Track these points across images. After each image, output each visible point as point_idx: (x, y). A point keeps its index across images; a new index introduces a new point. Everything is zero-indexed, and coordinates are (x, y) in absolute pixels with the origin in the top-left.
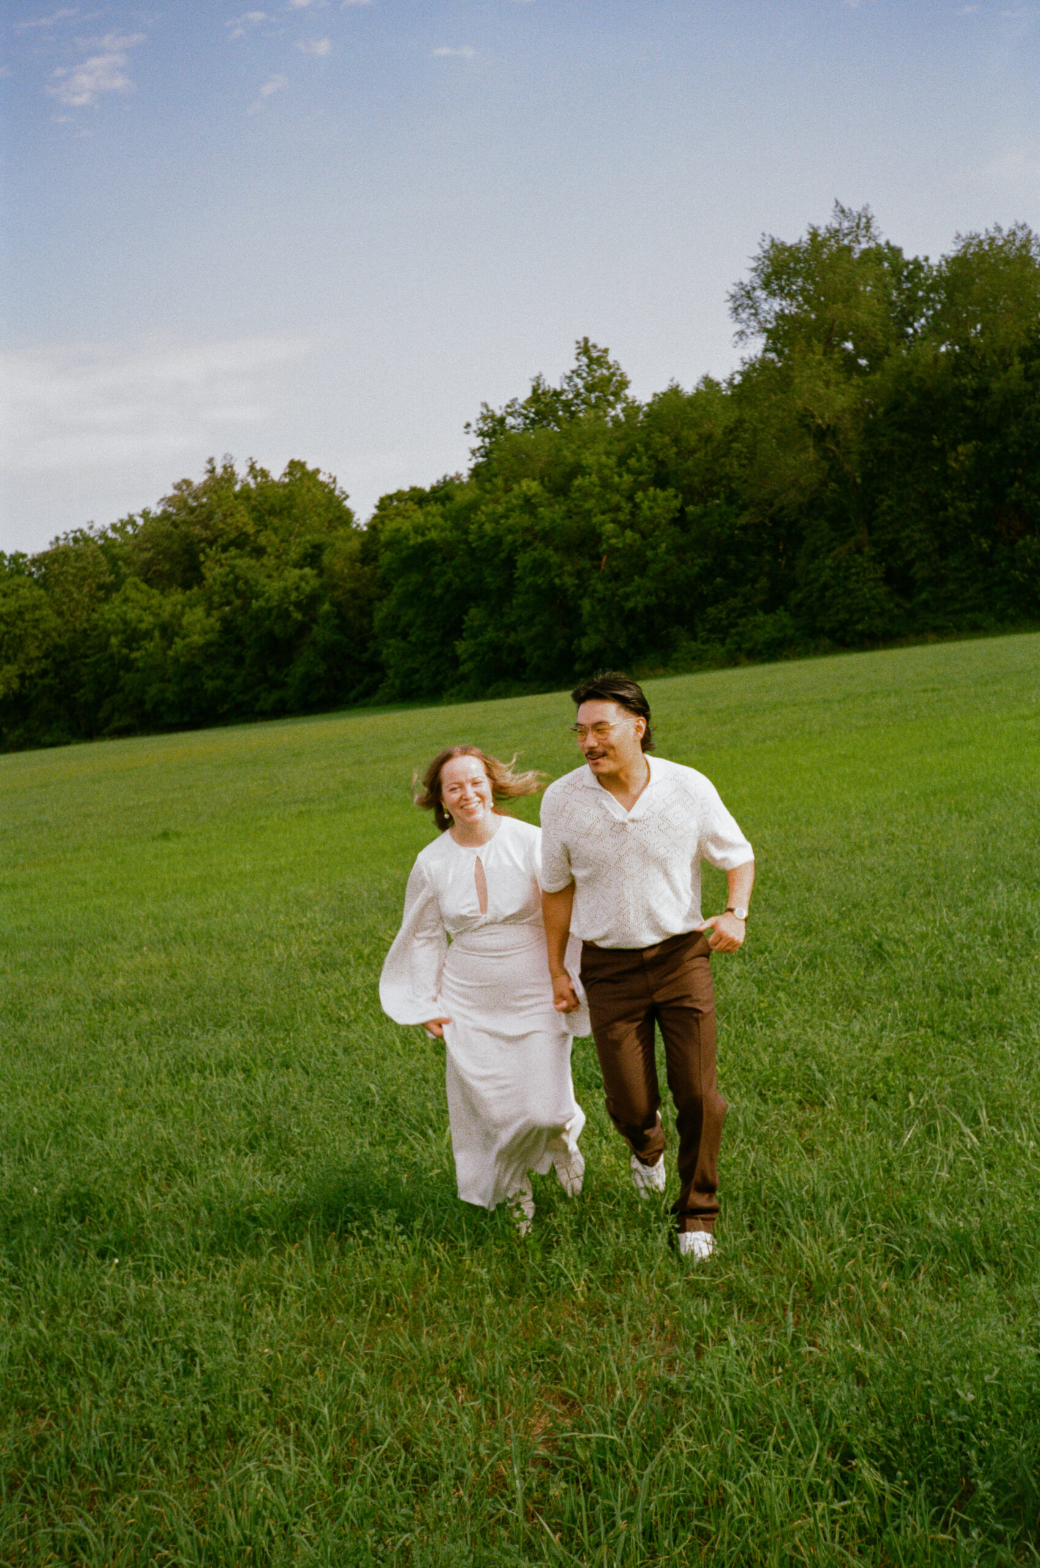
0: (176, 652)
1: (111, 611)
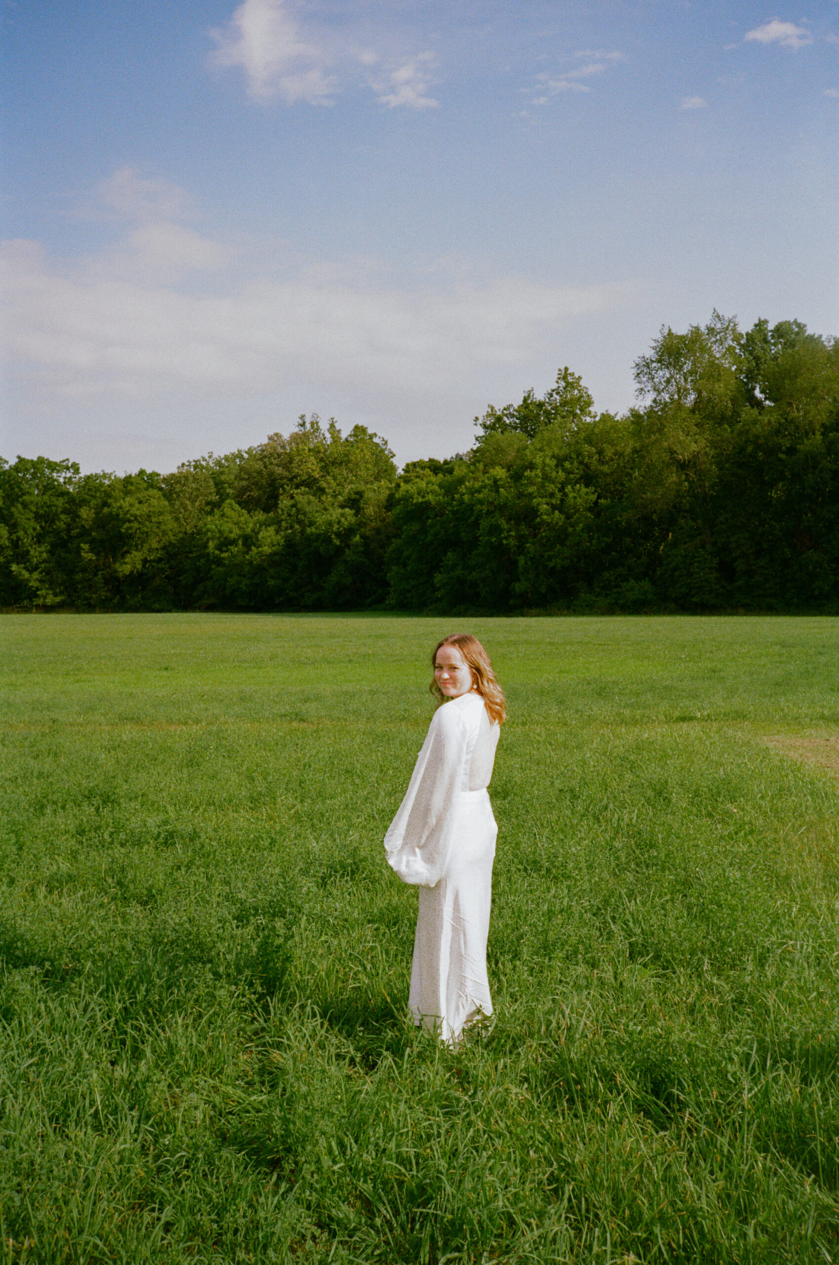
0: (251, 557)
1: (212, 523)
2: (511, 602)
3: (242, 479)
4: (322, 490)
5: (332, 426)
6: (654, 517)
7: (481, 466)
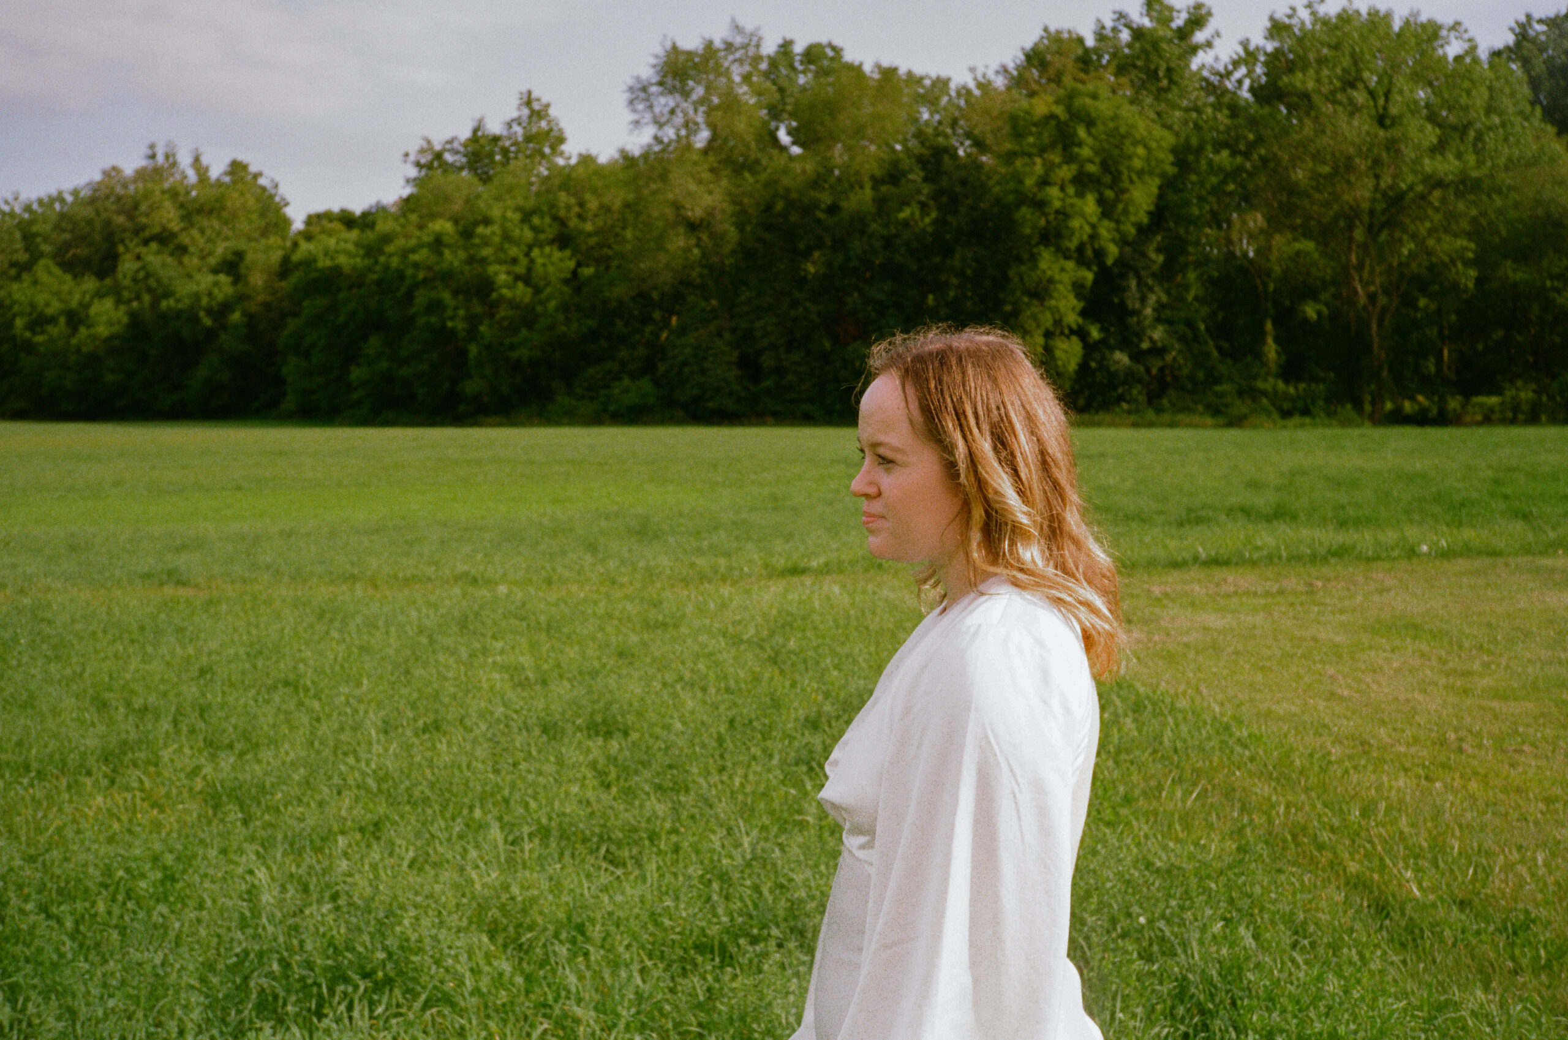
0: (80, 341)
1: (19, 292)
2: (461, 408)
3: (63, 230)
4: (183, 250)
5: (197, 160)
6: (655, 295)
7: (414, 218)
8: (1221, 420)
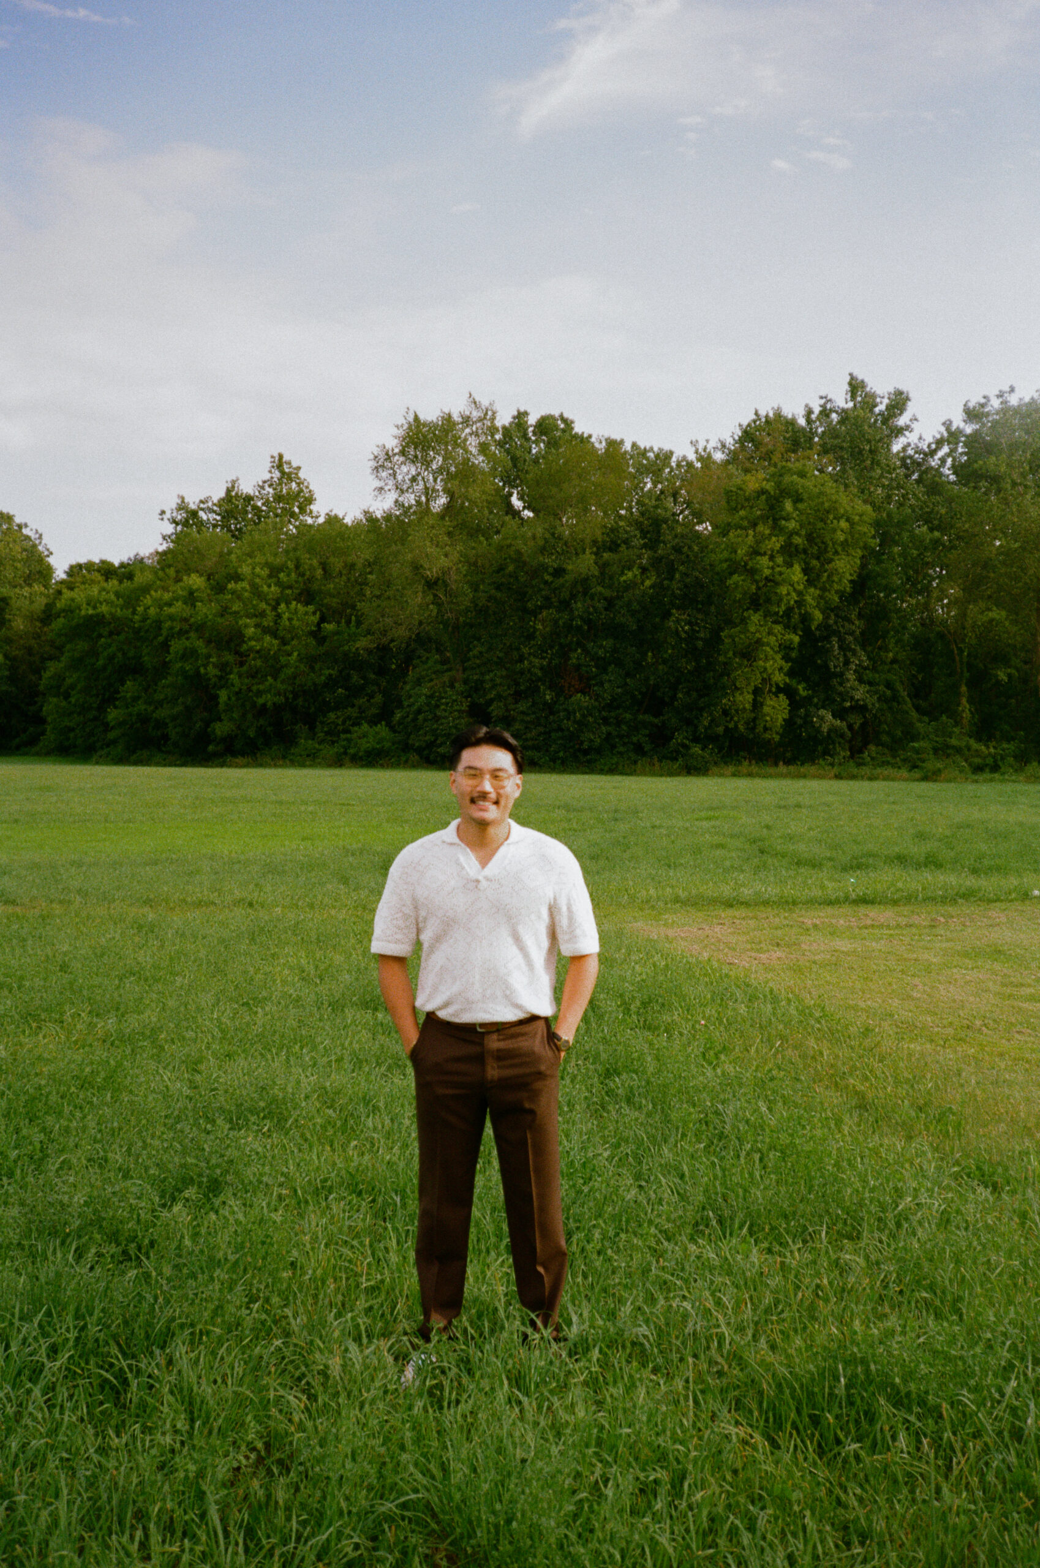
2: (211, 748)
6: (393, 647)
7: (171, 572)
8: (917, 774)
